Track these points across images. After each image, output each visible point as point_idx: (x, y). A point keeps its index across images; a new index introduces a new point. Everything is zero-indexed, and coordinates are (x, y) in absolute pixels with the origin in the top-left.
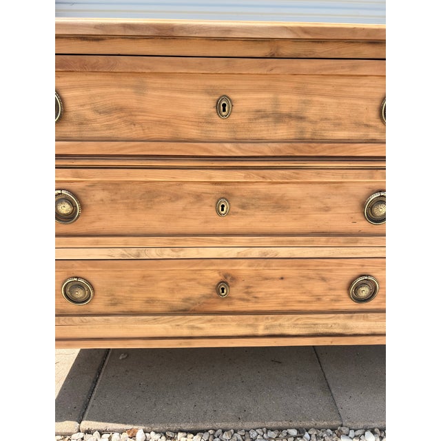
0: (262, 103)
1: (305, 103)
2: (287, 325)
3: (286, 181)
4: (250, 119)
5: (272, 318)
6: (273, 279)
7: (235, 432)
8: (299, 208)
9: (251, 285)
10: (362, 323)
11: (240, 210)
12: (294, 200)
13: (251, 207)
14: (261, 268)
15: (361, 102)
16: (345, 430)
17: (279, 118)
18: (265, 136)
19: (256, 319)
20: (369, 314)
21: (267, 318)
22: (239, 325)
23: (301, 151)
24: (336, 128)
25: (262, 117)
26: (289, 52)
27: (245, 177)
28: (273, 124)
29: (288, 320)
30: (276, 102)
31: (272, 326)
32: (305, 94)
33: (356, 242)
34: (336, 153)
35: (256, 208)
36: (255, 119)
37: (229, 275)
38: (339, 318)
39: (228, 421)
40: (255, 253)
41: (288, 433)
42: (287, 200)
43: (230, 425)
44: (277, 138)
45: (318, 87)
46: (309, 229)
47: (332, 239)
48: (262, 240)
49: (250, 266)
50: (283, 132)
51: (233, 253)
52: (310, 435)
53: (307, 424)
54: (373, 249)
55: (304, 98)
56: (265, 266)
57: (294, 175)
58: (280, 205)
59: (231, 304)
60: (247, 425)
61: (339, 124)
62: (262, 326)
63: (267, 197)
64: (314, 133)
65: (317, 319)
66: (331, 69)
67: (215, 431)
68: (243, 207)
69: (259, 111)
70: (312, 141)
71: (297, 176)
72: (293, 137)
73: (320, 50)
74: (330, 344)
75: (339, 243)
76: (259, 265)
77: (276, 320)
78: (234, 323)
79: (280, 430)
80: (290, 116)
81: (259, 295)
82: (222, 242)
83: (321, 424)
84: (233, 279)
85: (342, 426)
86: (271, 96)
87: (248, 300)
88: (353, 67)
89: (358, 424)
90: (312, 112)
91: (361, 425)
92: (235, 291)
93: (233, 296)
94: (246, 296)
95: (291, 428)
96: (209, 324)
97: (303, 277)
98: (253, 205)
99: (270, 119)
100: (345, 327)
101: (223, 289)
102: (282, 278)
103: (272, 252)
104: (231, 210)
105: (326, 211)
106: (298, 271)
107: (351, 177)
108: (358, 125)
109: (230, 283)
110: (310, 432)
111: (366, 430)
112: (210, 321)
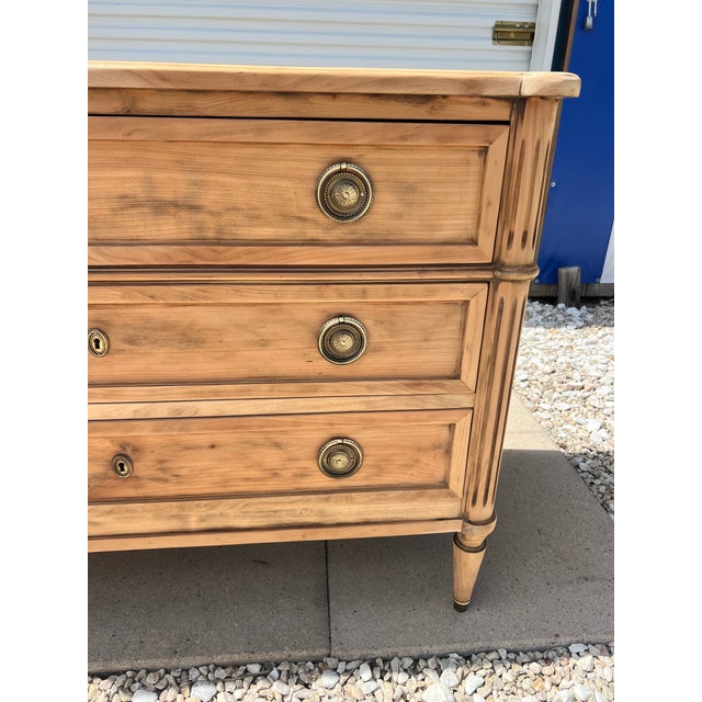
0: (127, 185)
1: (195, 184)
2: (231, 514)
3: (189, 302)
4: (114, 209)
5: (205, 505)
6: (198, 447)
7: (167, 672)
8: (221, 342)
9: (166, 458)
10: (347, 507)
11: (127, 347)
12: (210, 330)
13: (144, 341)
14: (174, 433)
15: (284, 183)
16: (331, 662)
17: (160, 207)
18: (143, 234)
19: (182, 508)
20: (354, 494)
21: (198, 505)
22: (157, 517)
23: (202, 258)
24: (254, 223)
25: (133, 206)
26: (155, 107)
27: (122, 297)
28: (152, 217)
29: (232, 507)
30: (150, 184)
31: (210, 516)
32: (194, 171)
33: (316, 391)
34: (258, 260)
35: (152, 343)
36: (122, 209)
37: (128, 445)
38: (308, 500)
39: (157, 657)
40: (163, 410)
41: (246, 671)
42: (199, 331)
43: (158, 663)
44: (162, 237)
45: (212, 160)
46: (242, 372)
47: (277, 386)
48: (170, 391)
49: (156, 431)
50: (168, 228)
51: (127, 411)
52: (280, 672)
53: (276, 656)
54: (343, 400)
55: (193, 177)
56: (181, 430)
57: (201, 294)
58: (189, 338)
59: (141, 487)
60: (185, 662)
61: (257, 217)
62: (195, 517)
63: (166, 327)
64: (219, 231)
65: (276, 503)
66: (225, 133)
67: (137, 672)
68: (131, 341)
69: (124, 197)
70: (218, 242)
71: (205, 294)
72: (187, 236)
73: (203, 105)
74: (301, 539)
75: (290, 392)
76: (171, 429)
77: (213, 507)
78: (150, 515)
79: (236, 666)
80: (176, 205)
81: (182, 472)
82: (105, 396)
83: (297, 654)
84: (136, 450)
85: (329, 656)
86: (140, 174)
87: (165, 481)
88: (260, 131)
89: (353, 652)
90: (209, 198)
91: (357, 654)
92: (143, 467)
93: (141, 474)
94: (161, 475)
95: (251, 663)
96: (110, 518)
97: (245, 443)
98: (145, 338)
99: (145, 210)
100: (322, 513)
101: (122, 465)
102: (213, 447)
103: (189, 408)
104: (112, 346)
105: (263, 345)
106: (236, 435)
107: (289, 296)
108: (288, 218)
109: (131, 456)
110: (280, 668)
111: (364, 661)
112: (109, 513)
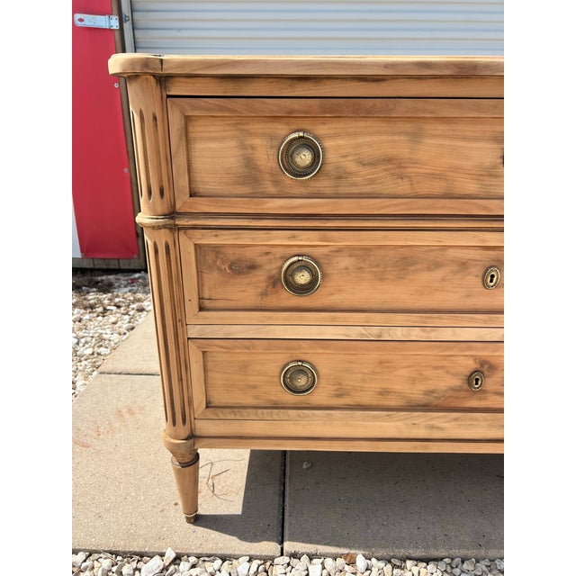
7: (478, 561)
37: (487, 363)
39: (467, 548)
43: (470, 553)
60: (492, 553)
67: (452, 559)
78: (486, 424)
84: (491, 367)
92: (491, 382)
93: (488, 388)
101: (477, 380)
109: (486, 373)
112: (455, 420)
